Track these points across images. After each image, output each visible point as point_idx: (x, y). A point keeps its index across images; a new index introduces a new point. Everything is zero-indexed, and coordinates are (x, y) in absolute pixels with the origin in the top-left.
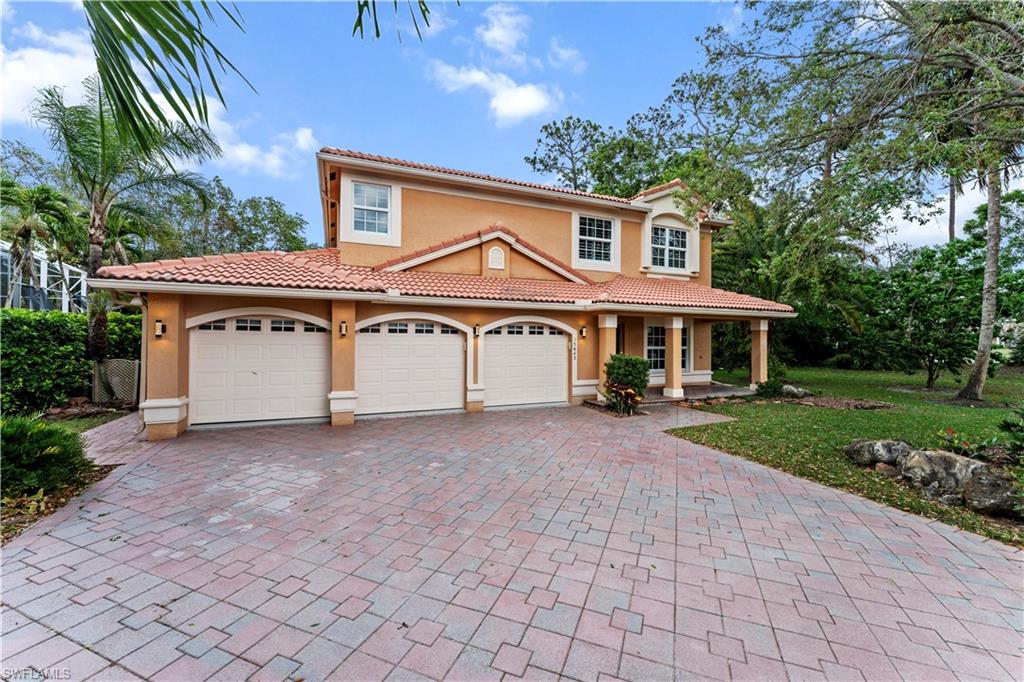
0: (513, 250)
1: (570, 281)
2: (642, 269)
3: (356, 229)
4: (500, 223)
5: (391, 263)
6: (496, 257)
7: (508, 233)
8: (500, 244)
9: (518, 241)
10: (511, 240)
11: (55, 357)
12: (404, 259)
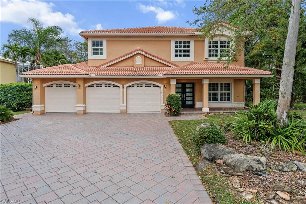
0: (145, 56)
1: (169, 66)
2: (204, 59)
3: (93, 55)
4: (138, 48)
5: (102, 65)
6: (139, 60)
7: (142, 51)
8: (140, 55)
9: (146, 53)
10: (144, 53)
11: (25, 95)
12: (106, 63)
